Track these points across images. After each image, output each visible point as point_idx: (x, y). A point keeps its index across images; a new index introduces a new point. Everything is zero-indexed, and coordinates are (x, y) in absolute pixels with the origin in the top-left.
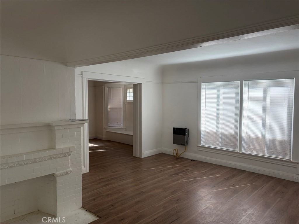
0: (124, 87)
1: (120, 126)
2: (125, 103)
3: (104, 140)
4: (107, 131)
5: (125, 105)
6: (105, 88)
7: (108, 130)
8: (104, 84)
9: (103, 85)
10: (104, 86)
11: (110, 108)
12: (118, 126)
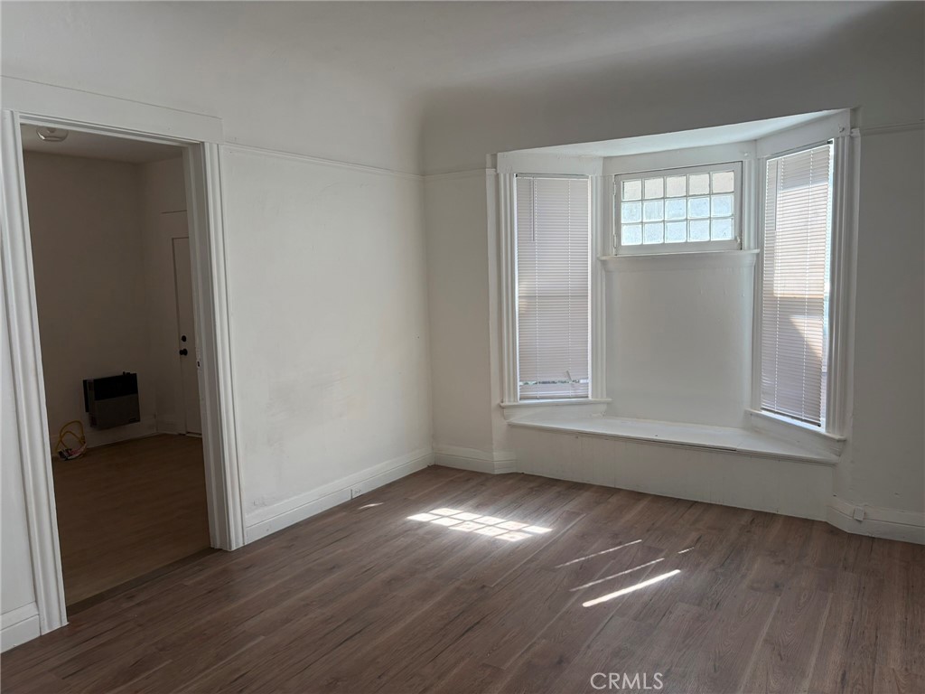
0: (599, 173)
1: (580, 392)
2: (604, 263)
3: (497, 472)
4: (512, 426)
5: (608, 272)
6: (497, 176)
7: (520, 418)
8: (495, 156)
9: (489, 163)
10: (495, 166)
11: (529, 297)
12: (571, 393)
